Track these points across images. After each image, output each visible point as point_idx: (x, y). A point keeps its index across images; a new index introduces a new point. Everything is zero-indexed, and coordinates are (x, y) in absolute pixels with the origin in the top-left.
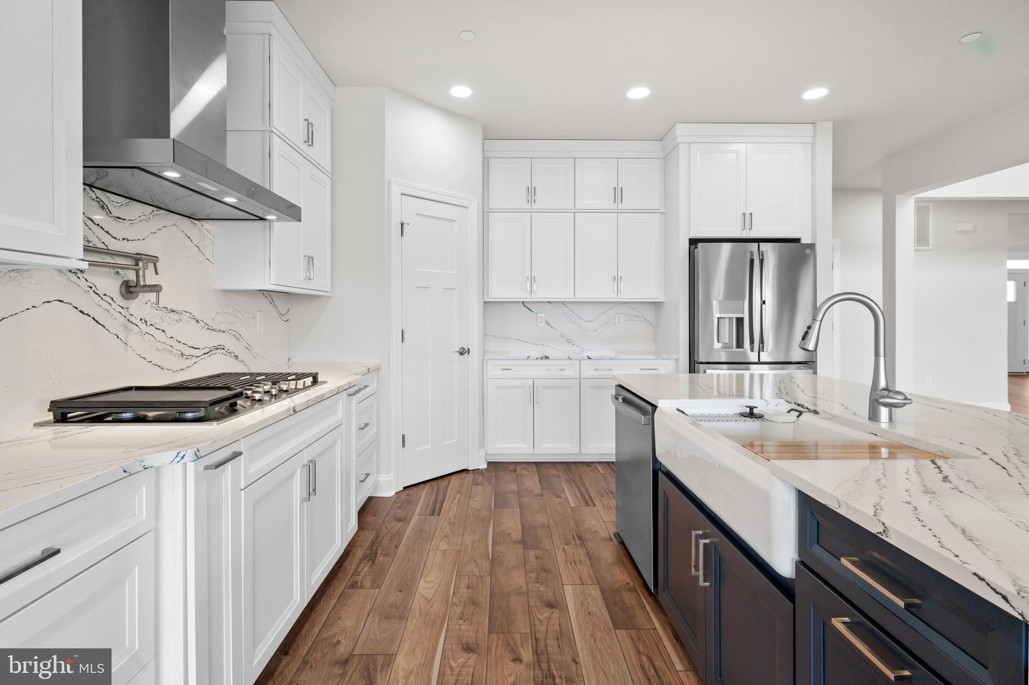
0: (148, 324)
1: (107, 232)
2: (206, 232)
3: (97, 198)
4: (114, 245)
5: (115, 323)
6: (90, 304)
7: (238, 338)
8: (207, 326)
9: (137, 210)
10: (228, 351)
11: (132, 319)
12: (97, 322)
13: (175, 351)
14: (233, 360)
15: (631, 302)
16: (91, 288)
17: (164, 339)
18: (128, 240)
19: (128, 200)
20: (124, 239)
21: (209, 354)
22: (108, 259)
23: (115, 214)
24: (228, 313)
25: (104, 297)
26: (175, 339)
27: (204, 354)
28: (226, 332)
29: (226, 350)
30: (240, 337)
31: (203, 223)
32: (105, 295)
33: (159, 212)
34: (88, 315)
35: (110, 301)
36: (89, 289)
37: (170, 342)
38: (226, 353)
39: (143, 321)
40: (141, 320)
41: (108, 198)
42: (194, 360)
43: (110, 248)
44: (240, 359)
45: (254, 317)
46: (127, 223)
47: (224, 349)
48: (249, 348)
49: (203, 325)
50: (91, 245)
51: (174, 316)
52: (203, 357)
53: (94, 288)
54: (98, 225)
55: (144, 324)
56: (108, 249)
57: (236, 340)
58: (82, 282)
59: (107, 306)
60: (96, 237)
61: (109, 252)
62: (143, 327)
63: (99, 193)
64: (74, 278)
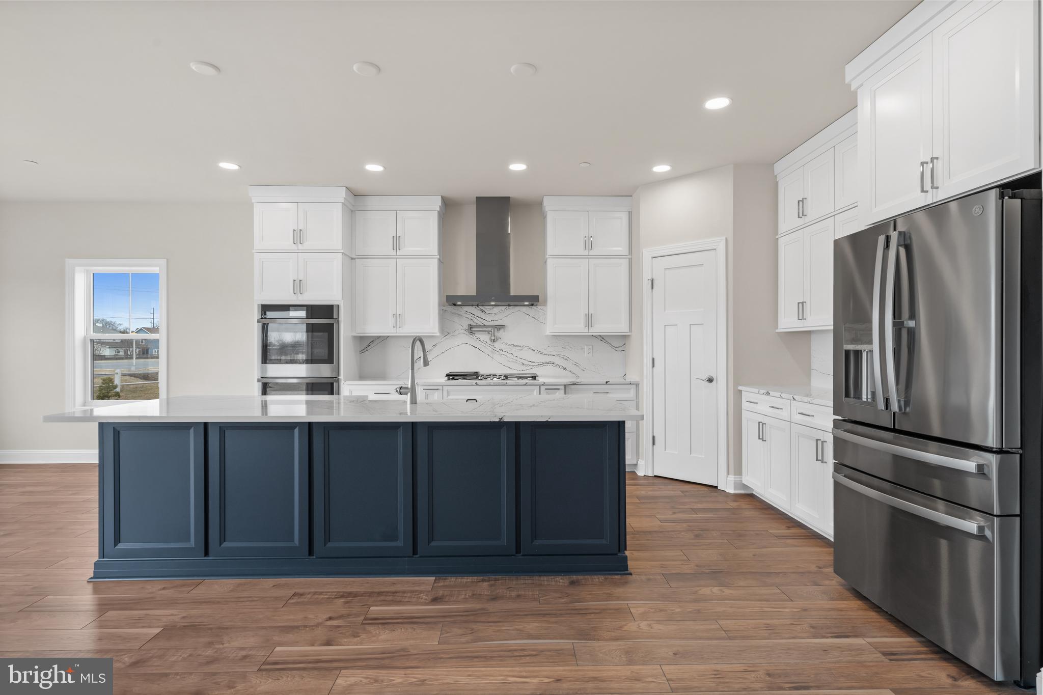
0: (504, 351)
1: (485, 320)
2: (540, 310)
3: (480, 309)
4: (487, 324)
5: (488, 351)
6: (478, 344)
7: (567, 359)
8: (540, 353)
9: (498, 309)
10: (557, 365)
11: (496, 349)
12: (481, 350)
13: (517, 363)
14: (562, 370)
17: (513, 357)
18: (494, 321)
19: (494, 306)
20: (492, 321)
21: (542, 365)
22: (485, 329)
23: (488, 312)
24: (557, 346)
25: (484, 342)
26: (519, 358)
27: (539, 365)
28: (556, 356)
29: (553, 364)
34: (477, 348)
35: (486, 343)
36: (477, 339)
37: (516, 359)
40: (500, 350)
41: (485, 308)
42: (531, 367)
44: (568, 369)
45: (583, 349)
46: (493, 315)
48: (578, 365)
49: (538, 352)
50: (478, 325)
51: (519, 348)
53: (479, 338)
54: (481, 318)
57: (564, 360)
58: (474, 337)
59: (485, 345)
60: (479, 322)
61: (485, 326)
62: (501, 352)
63: (481, 307)
64: (472, 336)
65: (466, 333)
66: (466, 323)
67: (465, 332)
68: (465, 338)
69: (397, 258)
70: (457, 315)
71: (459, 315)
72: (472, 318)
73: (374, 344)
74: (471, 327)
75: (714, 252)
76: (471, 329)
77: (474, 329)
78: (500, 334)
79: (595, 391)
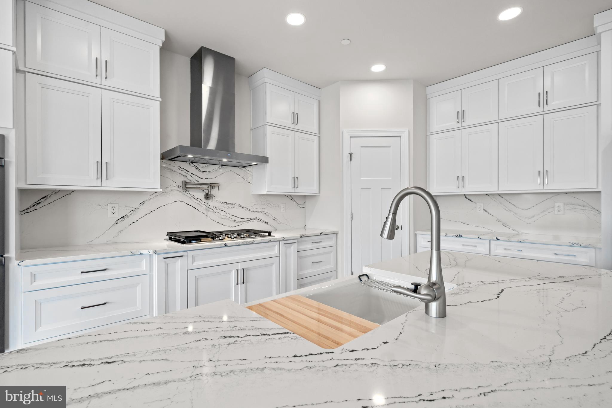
0: (217, 209)
1: (199, 177)
2: (248, 172)
3: (194, 166)
4: (201, 181)
5: (202, 208)
6: (192, 202)
7: (268, 215)
8: (248, 210)
9: (212, 167)
10: (262, 220)
11: (209, 207)
12: (195, 208)
13: (230, 219)
14: (265, 224)
15: (573, 192)
16: (192, 196)
17: (226, 215)
18: (208, 179)
19: (208, 165)
20: (206, 179)
21: (250, 221)
22: (199, 186)
23: (202, 170)
24: (261, 204)
25: (197, 199)
26: (231, 215)
27: (247, 221)
28: (260, 212)
29: (260, 220)
30: (269, 214)
31: (246, 168)
32: (198, 199)
33: (222, 167)
34: (191, 205)
35: (200, 201)
36: (191, 197)
37: (228, 216)
38: (260, 221)
39: (215, 208)
40: (214, 207)
41: (199, 165)
42: (241, 223)
43: (200, 182)
44: (269, 224)
45: (279, 206)
46: (207, 173)
47: (259, 219)
48: (276, 219)
49: (246, 209)
50: (192, 182)
51: (231, 206)
52: (246, 222)
53: (193, 196)
54: (195, 175)
55: (215, 209)
56: (199, 183)
57: (267, 216)
58: (189, 195)
59: (199, 203)
60: (194, 179)
61: (199, 184)
62: (215, 210)
63: (195, 164)
64: (185, 193)
65: (181, 190)
66: (179, 180)
67: (178, 189)
68: (179, 195)
69: (101, 88)
70: (169, 170)
71: (172, 170)
72: (186, 175)
73: (48, 201)
74: (185, 184)
75: (399, 138)
76: (186, 186)
77: (188, 186)
78: (214, 192)
79: (312, 242)
